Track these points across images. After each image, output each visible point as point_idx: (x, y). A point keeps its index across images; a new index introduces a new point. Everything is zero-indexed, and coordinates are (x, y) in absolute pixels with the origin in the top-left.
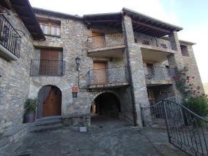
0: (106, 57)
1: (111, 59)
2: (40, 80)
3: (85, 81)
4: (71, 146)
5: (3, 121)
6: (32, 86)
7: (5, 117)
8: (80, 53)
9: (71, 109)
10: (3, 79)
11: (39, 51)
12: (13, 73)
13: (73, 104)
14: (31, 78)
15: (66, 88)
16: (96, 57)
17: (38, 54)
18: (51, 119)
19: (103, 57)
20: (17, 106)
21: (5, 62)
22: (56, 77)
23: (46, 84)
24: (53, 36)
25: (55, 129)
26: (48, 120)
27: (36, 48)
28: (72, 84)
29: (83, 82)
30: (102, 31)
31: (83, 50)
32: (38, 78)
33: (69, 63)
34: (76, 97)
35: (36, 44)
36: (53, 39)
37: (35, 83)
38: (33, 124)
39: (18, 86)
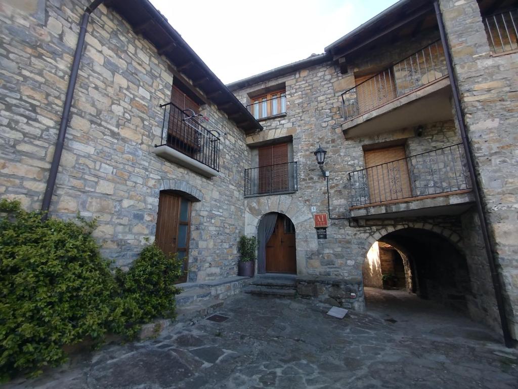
0: (404, 130)
1: (420, 131)
2: (258, 203)
3: (343, 201)
4: (288, 330)
5: (207, 265)
6: (247, 216)
7: (209, 259)
8: (329, 136)
9: (316, 263)
10: (203, 205)
11: (256, 152)
12: (216, 195)
13: (319, 253)
14: (246, 202)
15: (302, 219)
16: (370, 137)
17: (255, 157)
18: (278, 278)
19: (393, 131)
20: (226, 245)
21: (204, 180)
22: (283, 197)
23: (268, 210)
24: (274, 118)
25: (282, 296)
26: (273, 278)
27: (251, 147)
28: (314, 209)
29: (339, 203)
30: (385, 63)
31: (333, 128)
32: (255, 200)
33: (305, 165)
34: (325, 237)
35: (250, 140)
36: (275, 123)
37: (252, 211)
38: (251, 281)
39: (226, 214)
